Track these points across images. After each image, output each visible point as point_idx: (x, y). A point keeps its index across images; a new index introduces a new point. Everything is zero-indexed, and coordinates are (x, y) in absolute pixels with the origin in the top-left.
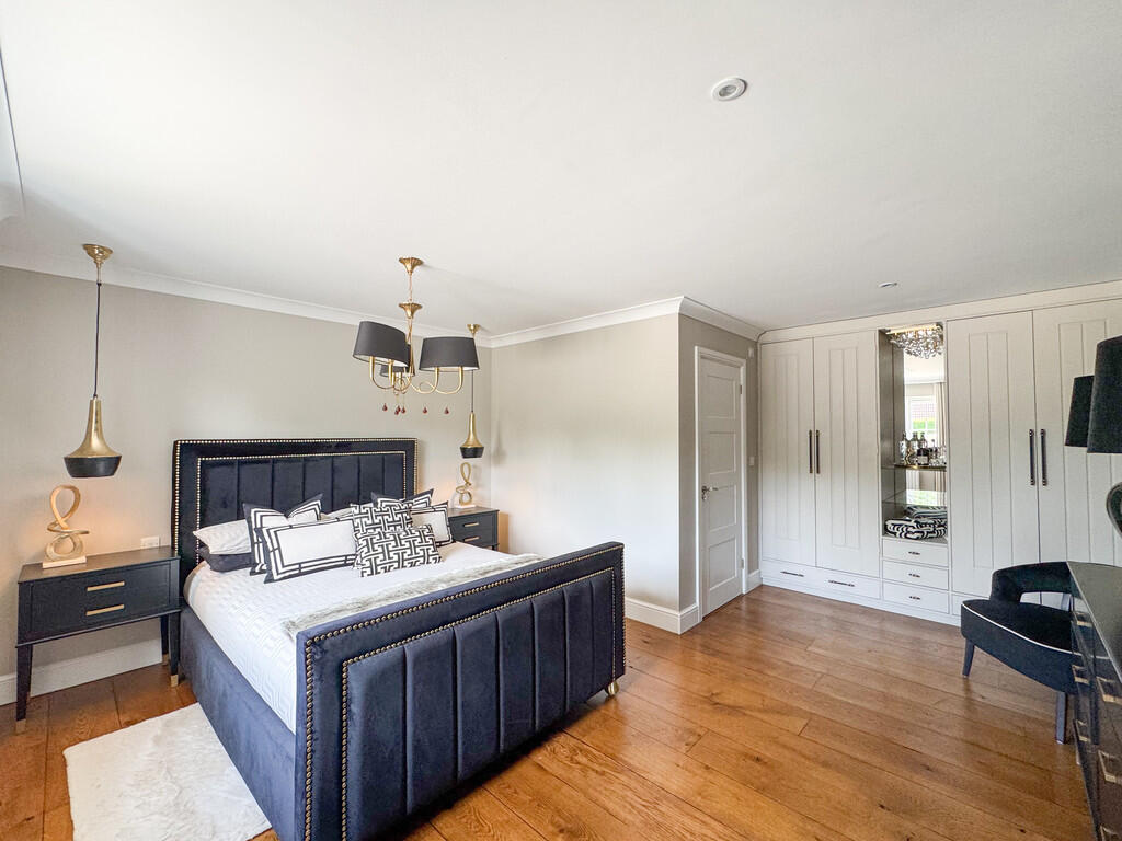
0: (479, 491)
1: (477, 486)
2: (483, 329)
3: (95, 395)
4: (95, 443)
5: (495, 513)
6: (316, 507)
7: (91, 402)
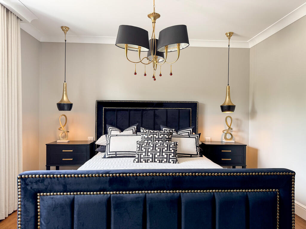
0: (240, 134)
1: (239, 131)
2: (237, 35)
3: (65, 81)
4: (65, 98)
5: (244, 146)
6: (134, 129)
7: (64, 83)
